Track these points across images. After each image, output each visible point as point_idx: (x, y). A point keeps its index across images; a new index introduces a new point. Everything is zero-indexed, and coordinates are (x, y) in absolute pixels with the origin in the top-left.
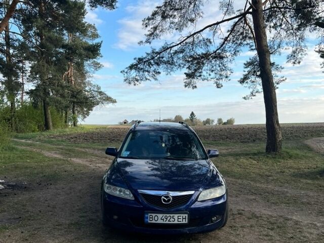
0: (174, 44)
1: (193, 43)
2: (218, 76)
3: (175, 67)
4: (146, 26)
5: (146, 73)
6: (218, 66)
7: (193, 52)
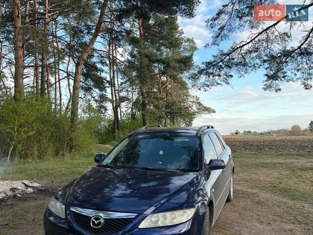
0: (244, 43)
1: (267, 40)
2: (305, 76)
3: (250, 69)
4: (212, 27)
5: (217, 78)
6: (305, 63)
7: (268, 50)
